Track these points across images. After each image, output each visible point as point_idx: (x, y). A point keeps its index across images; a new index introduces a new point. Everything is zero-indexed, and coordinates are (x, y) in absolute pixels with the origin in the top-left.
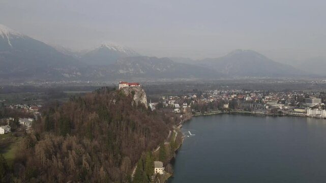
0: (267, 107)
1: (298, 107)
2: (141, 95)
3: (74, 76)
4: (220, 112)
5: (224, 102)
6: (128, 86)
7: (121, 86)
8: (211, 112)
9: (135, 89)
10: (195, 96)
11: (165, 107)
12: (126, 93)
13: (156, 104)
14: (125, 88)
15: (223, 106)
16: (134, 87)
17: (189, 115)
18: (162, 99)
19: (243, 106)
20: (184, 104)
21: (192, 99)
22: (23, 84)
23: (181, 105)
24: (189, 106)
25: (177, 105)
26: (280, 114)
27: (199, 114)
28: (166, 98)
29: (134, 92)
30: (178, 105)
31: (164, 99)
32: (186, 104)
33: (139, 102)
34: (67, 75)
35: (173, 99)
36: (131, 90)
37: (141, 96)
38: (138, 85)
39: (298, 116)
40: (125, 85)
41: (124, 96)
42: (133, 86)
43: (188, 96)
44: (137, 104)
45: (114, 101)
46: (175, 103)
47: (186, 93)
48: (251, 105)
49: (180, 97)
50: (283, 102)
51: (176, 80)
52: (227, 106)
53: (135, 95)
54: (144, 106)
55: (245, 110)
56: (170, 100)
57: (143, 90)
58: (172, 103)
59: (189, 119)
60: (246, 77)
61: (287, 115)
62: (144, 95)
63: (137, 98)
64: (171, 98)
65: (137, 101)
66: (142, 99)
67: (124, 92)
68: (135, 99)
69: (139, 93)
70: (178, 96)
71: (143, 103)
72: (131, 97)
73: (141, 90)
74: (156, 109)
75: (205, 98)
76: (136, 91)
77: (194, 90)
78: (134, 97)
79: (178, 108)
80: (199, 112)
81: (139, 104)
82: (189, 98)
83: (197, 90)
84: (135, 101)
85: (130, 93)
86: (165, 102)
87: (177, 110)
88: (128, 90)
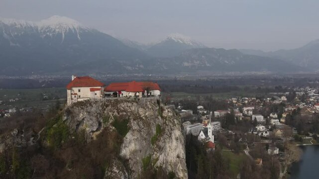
2: (160, 131)
3: (136, 68)
9: (133, 107)
10: (284, 98)
11: (239, 122)
12: (90, 127)
13: (223, 113)
18: (232, 103)
20: (271, 115)
21: (283, 105)
23: (266, 116)
24: (283, 121)
25: (260, 118)
28: (238, 101)
29: (128, 121)
30: (262, 117)
31: (234, 102)
32: (276, 116)
33: (148, 163)
34: (129, 68)
35: (249, 105)
36: (112, 114)
38: (147, 89)
40: (85, 93)
43: (273, 99)
44: (138, 169)
46: (255, 112)
47: (268, 90)
49: (260, 99)
53: (129, 136)
54: (172, 176)
56: (245, 105)
57: (167, 113)
58: (248, 110)
59: (297, 159)
62: (171, 129)
63: (138, 147)
64: (246, 102)
65: (138, 158)
66: (161, 149)
67: (78, 121)
68: (129, 152)
69: (148, 124)
70: (257, 98)
71: (167, 162)
72: (111, 143)
73: (162, 110)
74: (223, 126)
75: (303, 101)
76: (137, 117)
77: (276, 88)
78: (125, 142)
79: (262, 124)
80: (308, 135)
81: (145, 169)
82: (277, 102)
83: (281, 87)
84: (130, 158)
85: (108, 127)
86: (237, 110)
87: (261, 128)
88: (100, 114)
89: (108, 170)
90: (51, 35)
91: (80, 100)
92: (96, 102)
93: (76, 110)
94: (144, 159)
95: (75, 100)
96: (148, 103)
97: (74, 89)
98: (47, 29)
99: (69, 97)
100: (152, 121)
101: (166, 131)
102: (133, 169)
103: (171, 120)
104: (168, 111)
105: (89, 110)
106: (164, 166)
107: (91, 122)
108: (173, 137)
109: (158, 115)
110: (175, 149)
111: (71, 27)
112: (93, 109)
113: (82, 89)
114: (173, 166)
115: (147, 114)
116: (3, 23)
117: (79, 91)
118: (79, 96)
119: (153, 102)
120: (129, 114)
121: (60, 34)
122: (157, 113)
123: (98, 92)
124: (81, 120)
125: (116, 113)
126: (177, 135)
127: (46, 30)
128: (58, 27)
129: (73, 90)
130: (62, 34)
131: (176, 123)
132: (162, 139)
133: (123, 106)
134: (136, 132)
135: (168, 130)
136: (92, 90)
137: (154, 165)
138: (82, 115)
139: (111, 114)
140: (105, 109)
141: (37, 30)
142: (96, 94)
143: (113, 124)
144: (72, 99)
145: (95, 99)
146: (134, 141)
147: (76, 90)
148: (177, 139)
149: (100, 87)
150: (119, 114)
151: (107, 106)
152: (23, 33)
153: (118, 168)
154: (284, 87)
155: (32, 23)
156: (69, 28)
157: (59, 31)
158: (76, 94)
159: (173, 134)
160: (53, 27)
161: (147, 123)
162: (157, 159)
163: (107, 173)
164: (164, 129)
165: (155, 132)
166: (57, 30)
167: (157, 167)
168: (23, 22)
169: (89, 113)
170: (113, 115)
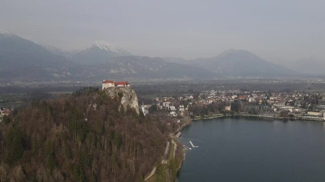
0: (275, 110)
1: (311, 109)
2: (131, 97)
3: (63, 76)
4: (221, 115)
5: (225, 104)
6: (114, 85)
7: (105, 86)
8: (212, 116)
9: (124, 89)
10: (191, 97)
11: (160, 110)
12: (112, 95)
13: (150, 106)
14: (110, 88)
15: (225, 108)
16: (122, 87)
17: (188, 120)
18: (155, 100)
19: (247, 109)
20: (180, 106)
21: (189, 101)
22: (9, 84)
23: (177, 107)
24: (187, 109)
25: (173, 108)
26: (292, 118)
27: (198, 117)
28: (160, 99)
29: (122, 93)
30: (174, 107)
31: (157, 100)
32: (183, 106)
33: (128, 106)
34: (56, 75)
35: (167, 101)
36: (118, 91)
37: (130, 99)
38: (127, 84)
39: (314, 121)
40: (110, 85)
41: (109, 98)
42: (120, 86)
43: (184, 97)
44: (126, 108)
45: (95, 106)
46: (170, 105)
47: (182, 93)
48: (257, 108)
49: (175, 97)
50: (292, 104)
51: (169, 79)
52: (229, 108)
53: (123, 97)
54: (135, 112)
55: (250, 113)
56: (164, 101)
57: (133, 92)
58: (167, 104)
59: (188, 124)
60: (239, 77)
61: (300, 119)
62: (134, 97)
64: (166, 100)
65: (125, 105)
66: (132, 103)
68: (123, 102)
69: (128, 95)
70: (173, 97)
71: (134, 107)
72: (118, 100)
73: (131, 91)
74: (149, 112)
75: (203, 99)
76: (125, 93)
77: (189, 90)
78: (122, 99)
79: (174, 111)
80: (199, 115)
82: (185, 99)
83: (192, 90)
84: (123, 105)
86: (159, 104)
87: (173, 113)
92: (113, 88)
103: (134, 94)
110: (136, 104)
112: (113, 90)
114: (135, 109)
115: (127, 92)
119: (128, 88)
120: (122, 91)
124: (109, 93)
133: (121, 89)
134: (125, 97)
138: (110, 91)
143: (118, 94)
146: (124, 100)
147: (108, 84)
148: (136, 100)
150: (120, 91)
151: (116, 89)
154: (194, 91)
162: (131, 106)
167: (131, 108)
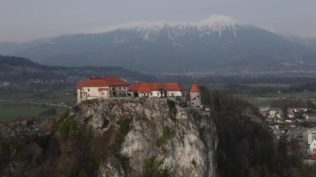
2: (168, 133)
3: (295, 65)
6: (106, 94)
12: (96, 124)
29: (131, 120)
33: (151, 164)
34: (287, 64)
40: (93, 92)
44: (140, 169)
53: (130, 135)
62: (184, 133)
63: (140, 148)
65: (140, 158)
66: (166, 152)
67: (85, 117)
68: (131, 150)
71: (177, 166)
73: (175, 112)
76: (142, 118)
78: (126, 141)
81: (147, 170)
84: (131, 157)
85: (113, 125)
88: (106, 112)
89: (102, 165)
90: (209, 33)
91: (89, 98)
92: (103, 101)
93: (85, 107)
94: (146, 159)
95: (84, 98)
96: (156, 104)
97: (84, 88)
98: (205, 28)
99: (79, 96)
100: (159, 123)
101: (177, 134)
102: (134, 168)
103: (185, 123)
104: (182, 114)
105: (95, 108)
106: (172, 170)
107: (97, 119)
108: (186, 141)
109: (167, 117)
110: (189, 155)
111: (228, 25)
112: (100, 108)
113: (91, 88)
114: (185, 172)
115: (154, 115)
116: (169, 26)
117: (89, 90)
118: (89, 95)
119: (162, 104)
120: (132, 114)
121: (217, 33)
122: (166, 115)
123: (105, 92)
124: (88, 116)
125: (121, 113)
126: (192, 140)
127: (205, 30)
128: (215, 26)
129: (83, 90)
130: (219, 32)
131: (191, 126)
132: (169, 142)
133: (127, 106)
134: (138, 132)
135: (180, 134)
136: (99, 90)
137: (157, 167)
138: (89, 112)
139: (116, 112)
140: (111, 108)
141: (196, 30)
142: (103, 94)
143: (118, 123)
144: (81, 97)
145: (102, 98)
146: (136, 141)
147: (85, 89)
148: (191, 144)
149: (108, 88)
150: (123, 113)
151: (113, 105)
152: (184, 33)
153: (112, 165)
155: (192, 24)
156: (226, 26)
157: (216, 30)
158: (86, 93)
159: (186, 139)
160: (210, 26)
161: (151, 124)
162: (162, 162)
163: (101, 168)
164: (174, 132)
165: (161, 134)
166: (214, 29)
167: (161, 170)
168: (185, 24)
169: (96, 111)
170: (119, 113)
